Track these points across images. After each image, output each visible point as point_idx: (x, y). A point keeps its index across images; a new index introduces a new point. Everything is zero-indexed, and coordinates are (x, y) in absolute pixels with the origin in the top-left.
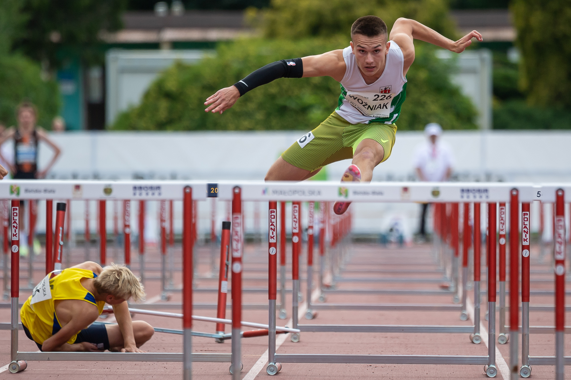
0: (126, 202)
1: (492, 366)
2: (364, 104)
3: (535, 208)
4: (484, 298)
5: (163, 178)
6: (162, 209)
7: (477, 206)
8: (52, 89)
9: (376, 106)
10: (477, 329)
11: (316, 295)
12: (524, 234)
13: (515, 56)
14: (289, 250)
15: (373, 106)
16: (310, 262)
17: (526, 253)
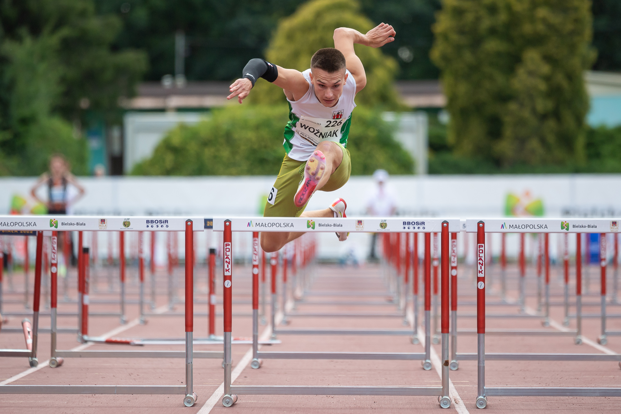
0: (141, 232)
1: (428, 361)
2: (316, 132)
3: (460, 236)
4: (421, 308)
5: (168, 213)
6: (169, 239)
7: (416, 235)
8: (82, 144)
9: (327, 133)
10: (416, 332)
11: (290, 305)
12: (452, 258)
13: (445, 118)
14: (268, 271)
15: (325, 133)
16: (285, 279)
17: (454, 272)
